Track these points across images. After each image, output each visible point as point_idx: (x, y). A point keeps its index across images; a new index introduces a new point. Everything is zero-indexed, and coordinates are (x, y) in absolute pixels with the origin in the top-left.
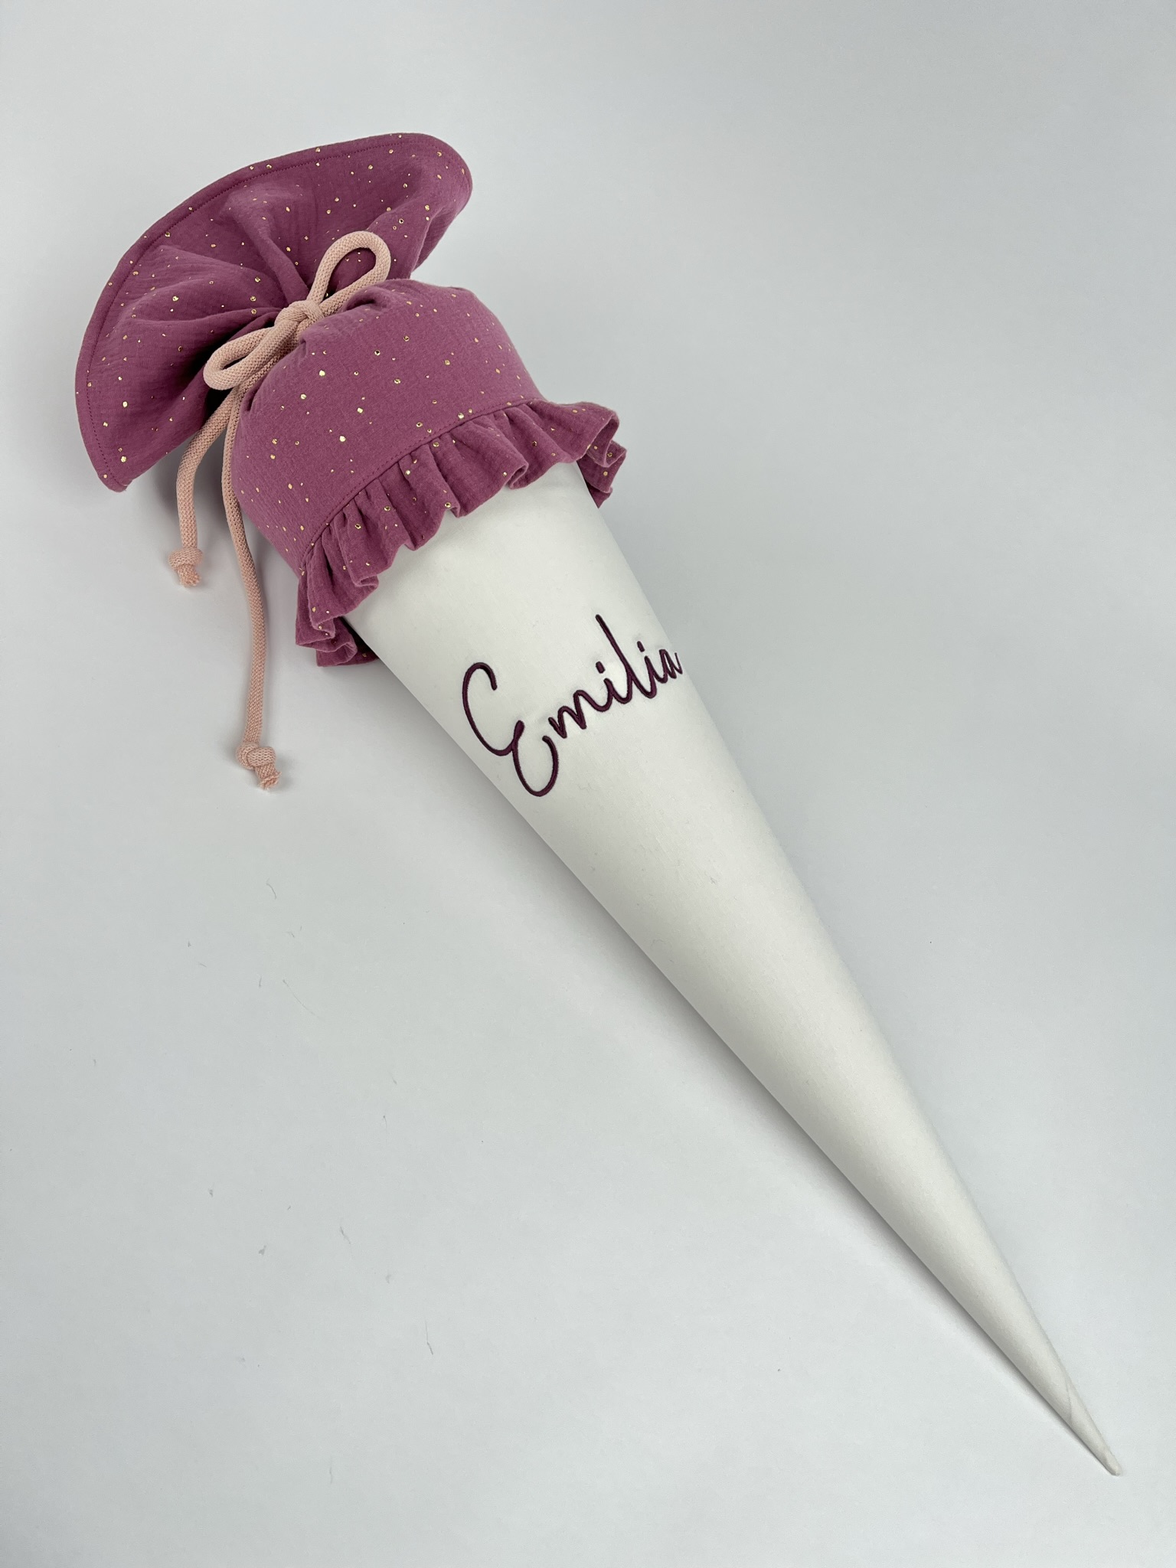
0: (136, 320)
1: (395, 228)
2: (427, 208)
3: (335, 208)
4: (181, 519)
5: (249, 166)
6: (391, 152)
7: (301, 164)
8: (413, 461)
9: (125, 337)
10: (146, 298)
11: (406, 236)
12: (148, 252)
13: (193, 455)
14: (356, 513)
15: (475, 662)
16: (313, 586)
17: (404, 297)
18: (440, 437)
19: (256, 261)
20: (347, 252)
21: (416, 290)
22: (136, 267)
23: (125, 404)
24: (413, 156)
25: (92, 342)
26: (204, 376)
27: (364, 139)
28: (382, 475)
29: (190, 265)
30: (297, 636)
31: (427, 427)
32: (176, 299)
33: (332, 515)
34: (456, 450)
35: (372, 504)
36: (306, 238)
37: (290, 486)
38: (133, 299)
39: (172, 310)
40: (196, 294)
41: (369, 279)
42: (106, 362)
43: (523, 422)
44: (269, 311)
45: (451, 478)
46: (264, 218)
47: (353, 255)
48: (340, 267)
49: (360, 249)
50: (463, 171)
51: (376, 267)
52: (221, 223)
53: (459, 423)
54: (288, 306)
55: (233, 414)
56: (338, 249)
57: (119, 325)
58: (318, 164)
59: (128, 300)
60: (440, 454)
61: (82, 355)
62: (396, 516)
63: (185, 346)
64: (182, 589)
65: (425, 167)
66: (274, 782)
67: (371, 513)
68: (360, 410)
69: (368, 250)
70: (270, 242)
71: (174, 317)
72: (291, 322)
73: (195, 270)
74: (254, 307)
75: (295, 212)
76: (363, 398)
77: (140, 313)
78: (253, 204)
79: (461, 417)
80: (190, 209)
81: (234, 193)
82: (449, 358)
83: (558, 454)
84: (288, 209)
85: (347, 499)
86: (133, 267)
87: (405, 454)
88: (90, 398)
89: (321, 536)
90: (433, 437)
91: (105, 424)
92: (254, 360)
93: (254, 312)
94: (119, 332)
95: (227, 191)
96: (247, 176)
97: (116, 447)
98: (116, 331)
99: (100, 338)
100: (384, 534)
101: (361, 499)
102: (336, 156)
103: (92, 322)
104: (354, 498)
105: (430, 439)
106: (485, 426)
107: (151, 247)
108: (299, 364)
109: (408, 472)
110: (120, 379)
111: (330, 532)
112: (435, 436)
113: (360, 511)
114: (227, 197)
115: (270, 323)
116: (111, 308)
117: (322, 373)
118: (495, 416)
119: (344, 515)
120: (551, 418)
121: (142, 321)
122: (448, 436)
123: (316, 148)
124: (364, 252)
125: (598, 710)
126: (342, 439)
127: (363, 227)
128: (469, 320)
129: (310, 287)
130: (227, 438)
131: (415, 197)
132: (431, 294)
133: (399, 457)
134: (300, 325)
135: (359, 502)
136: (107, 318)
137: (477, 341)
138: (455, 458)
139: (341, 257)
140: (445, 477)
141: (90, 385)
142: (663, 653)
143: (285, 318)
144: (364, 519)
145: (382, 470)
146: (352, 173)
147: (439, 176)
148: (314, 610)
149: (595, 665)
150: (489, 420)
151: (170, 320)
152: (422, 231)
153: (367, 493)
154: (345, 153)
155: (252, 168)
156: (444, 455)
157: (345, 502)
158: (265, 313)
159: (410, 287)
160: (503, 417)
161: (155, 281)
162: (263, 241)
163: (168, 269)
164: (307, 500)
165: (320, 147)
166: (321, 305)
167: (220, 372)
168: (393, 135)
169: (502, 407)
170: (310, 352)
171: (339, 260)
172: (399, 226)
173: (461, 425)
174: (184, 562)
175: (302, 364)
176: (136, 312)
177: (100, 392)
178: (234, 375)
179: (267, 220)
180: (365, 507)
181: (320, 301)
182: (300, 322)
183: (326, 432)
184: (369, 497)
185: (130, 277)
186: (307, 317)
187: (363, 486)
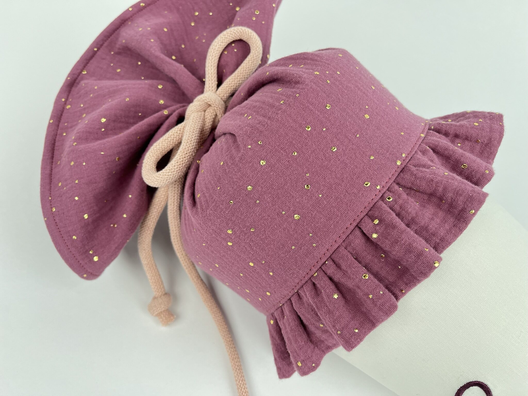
0: (77, 146)
1: (254, 19)
3: (197, 19)
8: (375, 222)
9: (72, 163)
10: (81, 126)
11: (263, 23)
12: (73, 89)
13: (146, 231)
14: (328, 282)
18: (389, 190)
19: (153, 74)
21: (312, 59)
22: (68, 102)
23: (86, 216)
25: (48, 172)
26: (144, 179)
28: (345, 241)
29: (107, 90)
31: (373, 185)
33: (300, 284)
34: (410, 199)
35: (345, 273)
36: (183, 46)
37: (251, 264)
38: (71, 127)
39: (103, 130)
40: (118, 111)
41: (250, 62)
42: (62, 187)
43: (446, 149)
44: (177, 109)
46: (152, 40)
47: (229, 48)
48: (222, 60)
49: (234, 42)
51: (251, 52)
52: (119, 53)
53: (399, 170)
54: (191, 102)
56: (218, 47)
57: (65, 153)
59: (66, 129)
60: (398, 208)
61: (42, 186)
63: (121, 156)
67: (347, 283)
68: (308, 187)
69: (240, 40)
70: (162, 56)
71: (106, 135)
72: (200, 113)
73: (112, 93)
74: (165, 109)
75: (171, 31)
76: (308, 175)
77: (79, 139)
78: (141, 33)
79: (399, 163)
80: (96, 49)
81: (122, 30)
82: (366, 112)
84: (166, 30)
85: (314, 269)
86: (65, 103)
88: (57, 221)
89: (290, 301)
90: (383, 192)
91: (74, 237)
92: (184, 156)
93: (166, 112)
94: (67, 160)
95: (118, 30)
96: (129, 16)
97: (88, 251)
98: (64, 159)
99: (53, 166)
101: (331, 270)
103: (44, 155)
104: (320, 267)
105: (381, 195)
107: (75, 84)
108: (238, 159)
109: (375, 236)
110: (76, 198)
111: (301, 298)
112: (385, 190)
113: (331, 279)
114: (118, 34)
115: (181, 119)
116: (57, 139)
117: (263, 163)
118: (423, 152)
119: (314, 284)
121: (82, 147)
122: (396, 187)
124: (236, 43)
133: (358, 221)
134: (206, 114)
136: (55, 148)
139: (221, 52)
141: (54, 210)
143: (193, 111)
144: (338, 287)
145: (344, 237)
151: (104, 138)
153: (334, 262)
155: (130, 9)
156: (401, 207)
157: (312, 273)
158: (174, 111)
159: (305, 59)
160: (428, 150)
161: (84, 109)
162: (157, 57)
163: (92, 98)
164: (271, 274)
166: (218, 92)
169: (421, 141)
170: (245, 146)
171: (220, 54)
172: (257, 16)
173: (402, 171)
175: (240, 159)
176: (75, 140)
177: (64, 213)
178: (170, 174)
179: (155, 40)
180: (338, 277)
181: (216, 89)
182: (205, 111)
183: (279, 214)
184: (338, 266)
185: (65, 111)
186: (210, 105)
187: (328, 255)
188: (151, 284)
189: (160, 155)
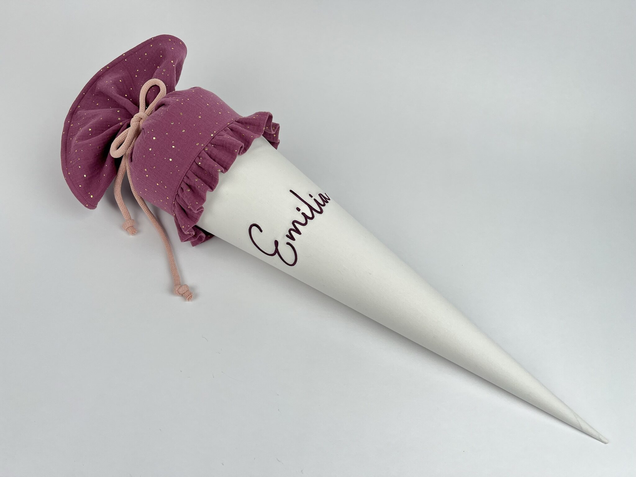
1: (163, 74)
2: (172, 62)
3: (138, 74)
4: (121, 210)
5: (100, 70)
6: (151, 46)
7: (119, 62)
8: (200, 158)
9: (76, 151)
10: (79, 133)
11: (168, 75)
12: (74, 115)
13: (117, 185)
14: (186, 185)
15: (251, 224)
16: (180, 218)
17: (174, 98)
18: (207, 146)
19: (116, 105)
20: (148, 89)
22: (71, 123)
23: (85, 176)
24: (160, 44)
25: (64, 157)
26: (111, 155)
27: (140, 45)
28: (190, 168)
29: (91, 115)
30: (180, 239)
31: (200, 144)
32: (90, 130)
33: (177, 189)
34: (215, 149)
35: (190, 180)
36: (131, 89)
37: (158, 184)
38: (74, 135)
39: (90, 134)
40: (97, 125)
41: (160, 96)
42: (72, 163)
43: (236, 128)
44: (127, 121)
45: (217, 160)
46: (113, 88)
47: (151, 89)
48: (147, 95)
49: (153, 86)
50: (181, 43)
51: (161, 91)
52: (97, 95)
53: (212, 138)
54: (133, 117)
55: (127, 164)
56: (144, 89)
57: (72, 147)
58: (126, 60)
59: (72, 136)
60: (209, 152)
61: (62, 163)
62: (201, 181)
63: (100, 146)
64: (131, 237)
65: (166, 47)
66: (192, 297)
67: (192, 184)
68: (173, 147)
69: (156, 85)
70: (118, 96)
71: (92, 136)
72: (137, 123)
73: (94, 116)
74: (121, 122)
75: (124, 81)
76: (173, 142)
77: (79, 140)
78: (107, 84)
79: (212, 135)
80: (84, 94)
81: (98, 82)
82: (200, 115)
83: (253, 136)
84: (121, 81)
85: (181, 181)
87: (196, 157)
88: (71, 178)
89: (176, 199)
91: (80, 186)
92: (127, 142)
93: (121, 124)
94: (73, 150)
95: (96, 82)
96: (101, 74)
97: (87, 193)
98: (72, 150)
99: (67, 154)
100: (199, 189)
102: (131, 55)
103: (62, 149)
104: (183, 180)
105: (203, 148)
106: (222, 135)
107: (74, 113)
108: (144, 138)
109: (200, 163)
110: (80, 167)
111: (179, 196)
112: (205, 146)
113: (187, 184)
114: (96, 84)
115: (129, 126)
116: (67, 142)
117: (154, 138)
118: (225, 130)
119: (182, 188)
120: (246, 123)
121: (80, 143)
122: (210, 145)
123: (123, 54)
125: (303, 226)
126: (171, 160)
127: (151, 78)
128: (202, 98)
129: (139, 107)
130: (128, 174)
131: (167, 59)
132: (185, 94)
133: (194, 159)
134: (140, 123)
135: (185, 181)
136: (67, 146)
137: (208, 105)
138: (215, 152)
139: (147, 92)
140: (214, 160)
141: (69, 173)
142: (320, 195)
143: (134, 122)
144: (190, 187)
145: (190, 166)
146: (140, 59)
147: (172, 48)
148: (183, 227)
149: (296, 209)
150: (222, 133)
151: (91, 138)
152: (173, 71)
153: (187, 177)
154: (135, 52)
155: (102, 70)
156: (211, 152)
157: (180, 183)
158: (125, 123)
160: (228, 130)
161: (80, 125)
162: (115, 96)
163: (84, 120)
164: (166, 187)
165: (124, 53)
166: (145, 112)
167: (116, 151)
168: (150, 39)
169: (226, 126)
170: (147, 132)
171: (146, 93)
172: (164, 72)
173: (213, 138)
174: (128, 226)
175: (145, 137)
176: (77, 140)
177: (74, 175)
178: (122, 150)
179: (114, 88)
180: (188, 182)
181: (144, 111)
182: (140, 121)
183: (163, 159)
184: (188, 178)
185: (70, 127)
186: (142, 119)
187: (184, 174)
188: (123, 214)
189: (118, 144)
